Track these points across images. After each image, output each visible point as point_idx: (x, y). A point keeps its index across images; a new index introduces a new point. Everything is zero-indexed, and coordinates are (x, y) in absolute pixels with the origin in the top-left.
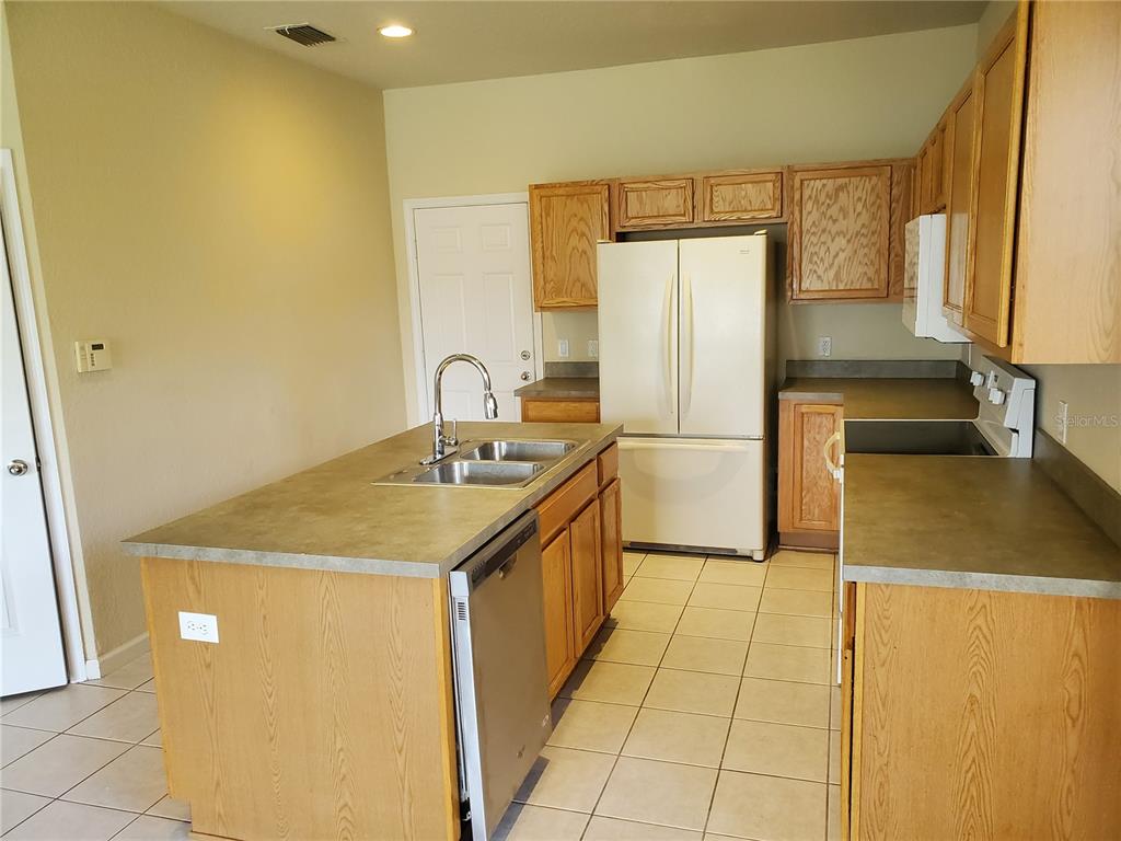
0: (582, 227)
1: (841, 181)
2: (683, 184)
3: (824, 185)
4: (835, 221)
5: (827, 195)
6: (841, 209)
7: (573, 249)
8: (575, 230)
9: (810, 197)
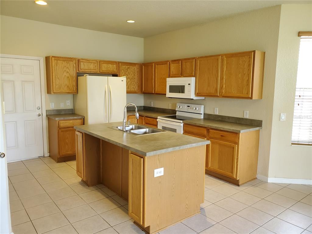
0: (68, 70)
1: (128, 66)
2: (95, 62)
3: (125, 67)
4: (127, 75)
5: (126, 69)
6: (129, 73)
7: (65, 76)
8: (65, 71)
9: (123, 69)
